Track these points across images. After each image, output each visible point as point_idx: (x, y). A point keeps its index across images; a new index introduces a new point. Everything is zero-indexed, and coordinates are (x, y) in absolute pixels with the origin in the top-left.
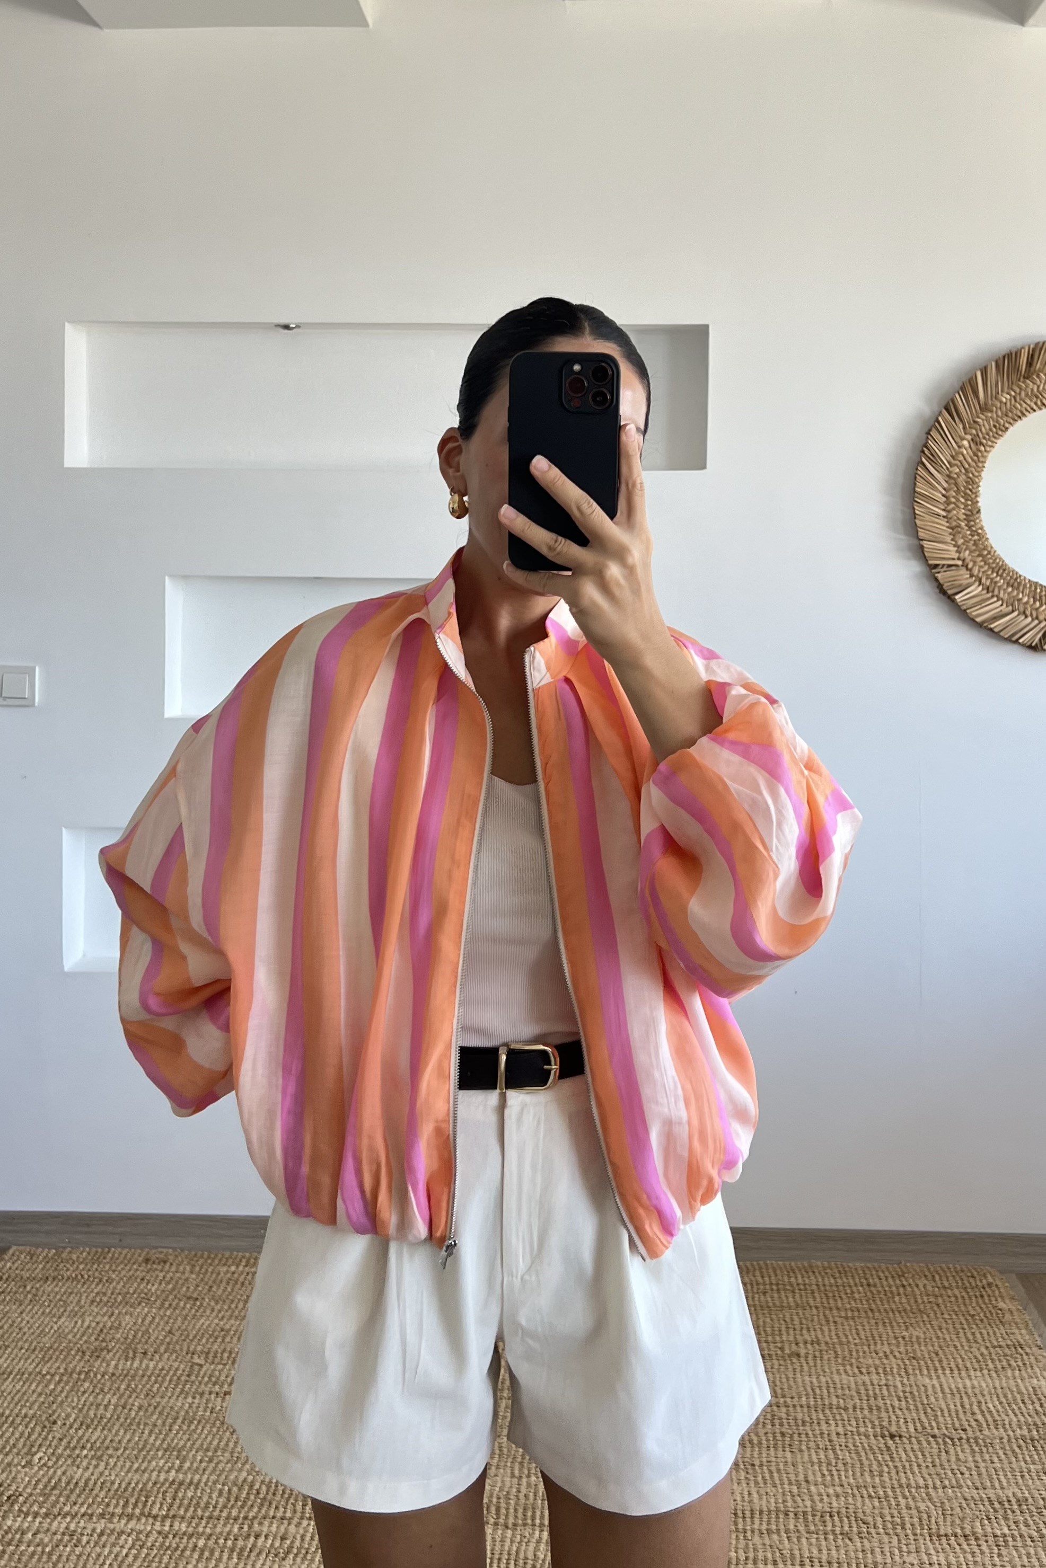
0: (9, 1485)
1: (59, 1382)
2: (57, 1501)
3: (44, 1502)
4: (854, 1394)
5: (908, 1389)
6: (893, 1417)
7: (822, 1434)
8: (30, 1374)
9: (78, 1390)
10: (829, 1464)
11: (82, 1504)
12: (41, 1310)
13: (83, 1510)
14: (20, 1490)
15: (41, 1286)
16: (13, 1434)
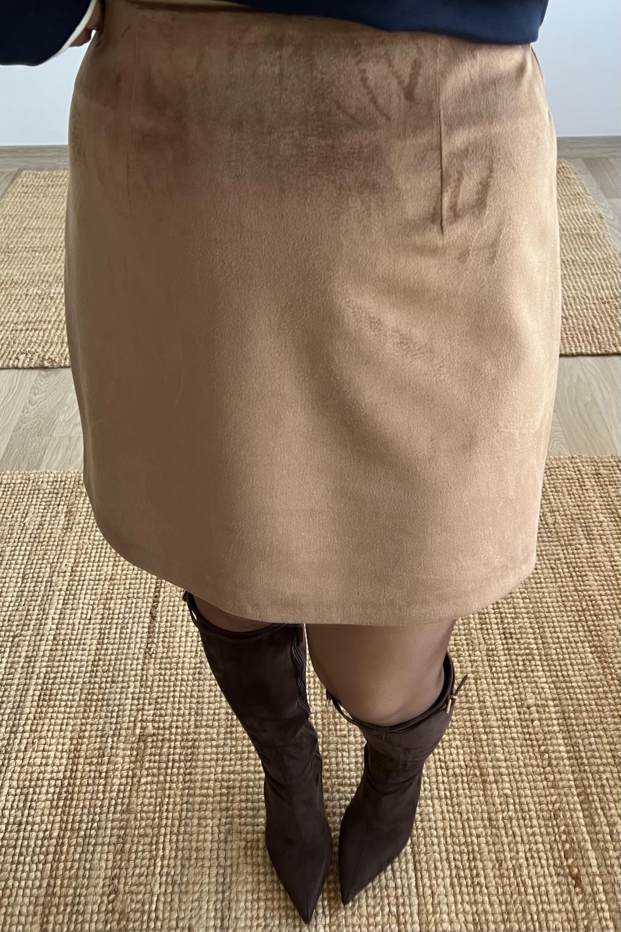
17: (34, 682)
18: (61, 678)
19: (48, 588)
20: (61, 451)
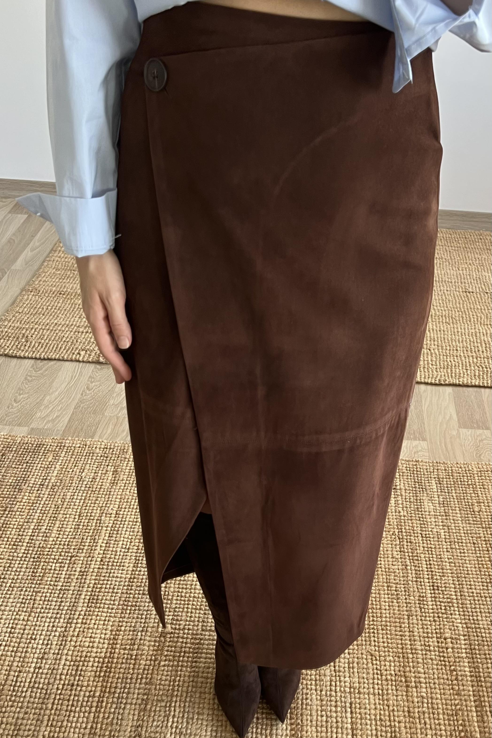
4: (455, 277)
5: (478, 277)
6: (471, 286)
7: (441, 290)
10: (443, 300)
17: (85, 589)
18: (106, 588)
19: (98, 525)
20: (111, 427)
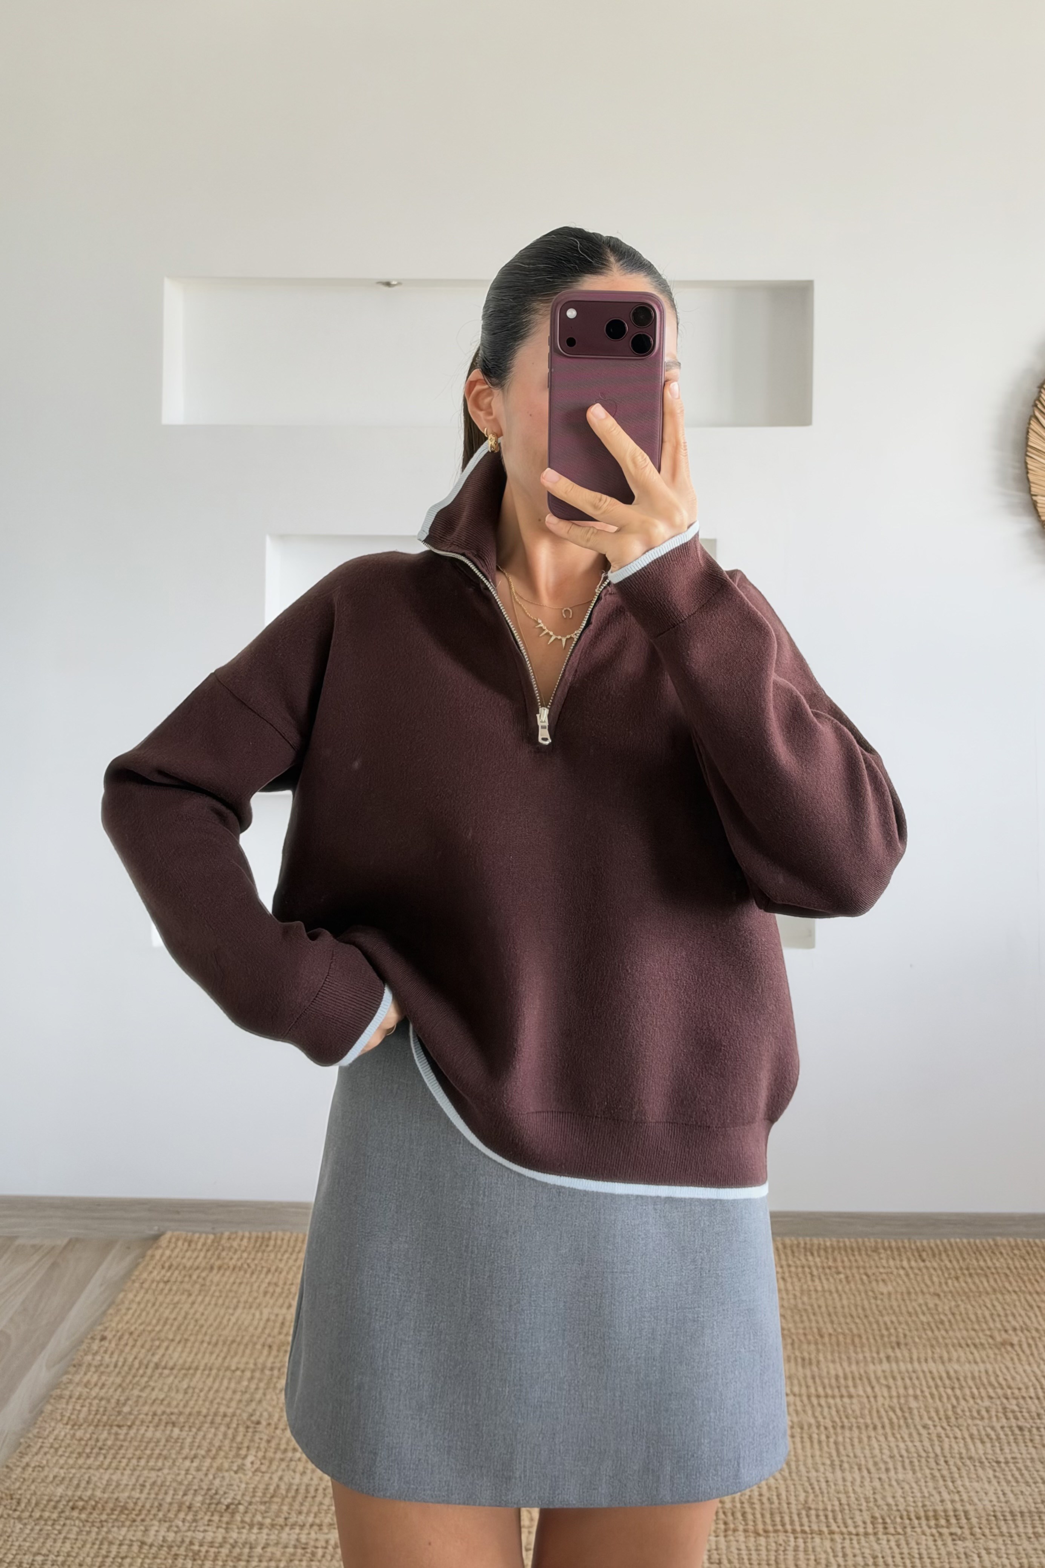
0: (225, 1493)
1: (252, 1378)
2: (280, 1510)
3: (266, 1512)
8: (219, 1370)
9: (275, 1388)
11: (308, 1513)
12: (213, 1302)
13: (310, 1519)
14: (239, 1497)
15: (208, 1276)
16: (215, 1435)
